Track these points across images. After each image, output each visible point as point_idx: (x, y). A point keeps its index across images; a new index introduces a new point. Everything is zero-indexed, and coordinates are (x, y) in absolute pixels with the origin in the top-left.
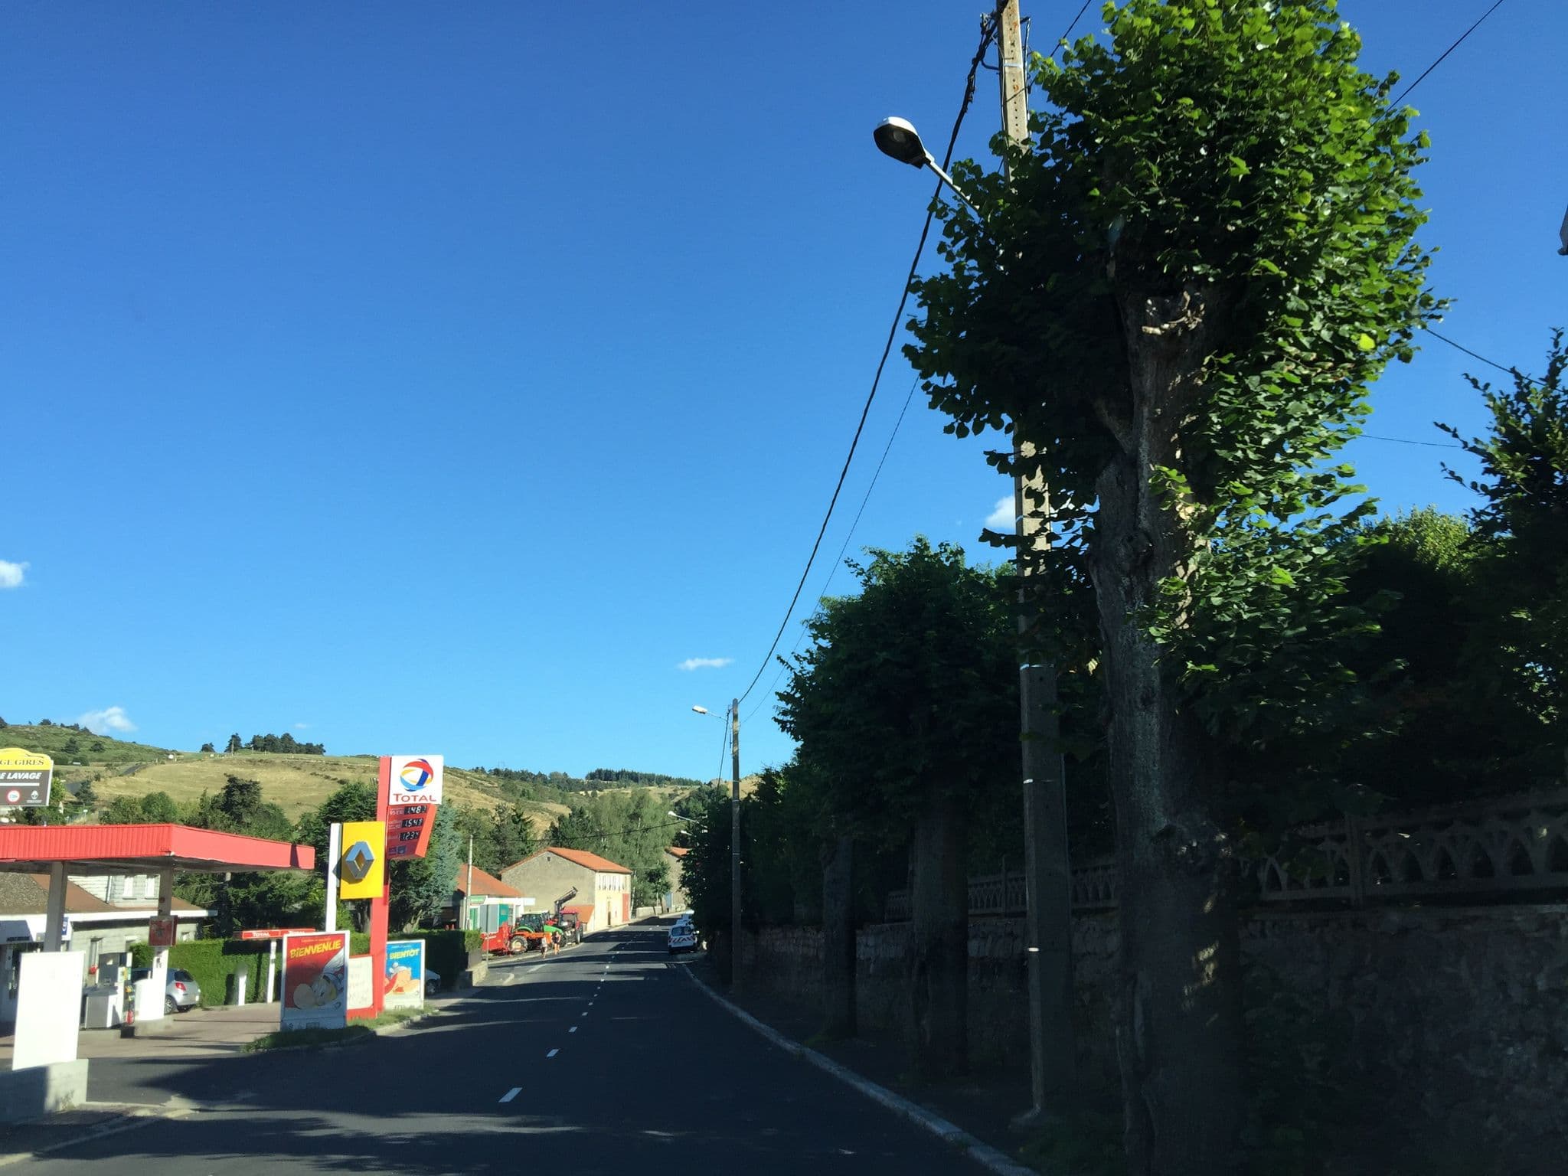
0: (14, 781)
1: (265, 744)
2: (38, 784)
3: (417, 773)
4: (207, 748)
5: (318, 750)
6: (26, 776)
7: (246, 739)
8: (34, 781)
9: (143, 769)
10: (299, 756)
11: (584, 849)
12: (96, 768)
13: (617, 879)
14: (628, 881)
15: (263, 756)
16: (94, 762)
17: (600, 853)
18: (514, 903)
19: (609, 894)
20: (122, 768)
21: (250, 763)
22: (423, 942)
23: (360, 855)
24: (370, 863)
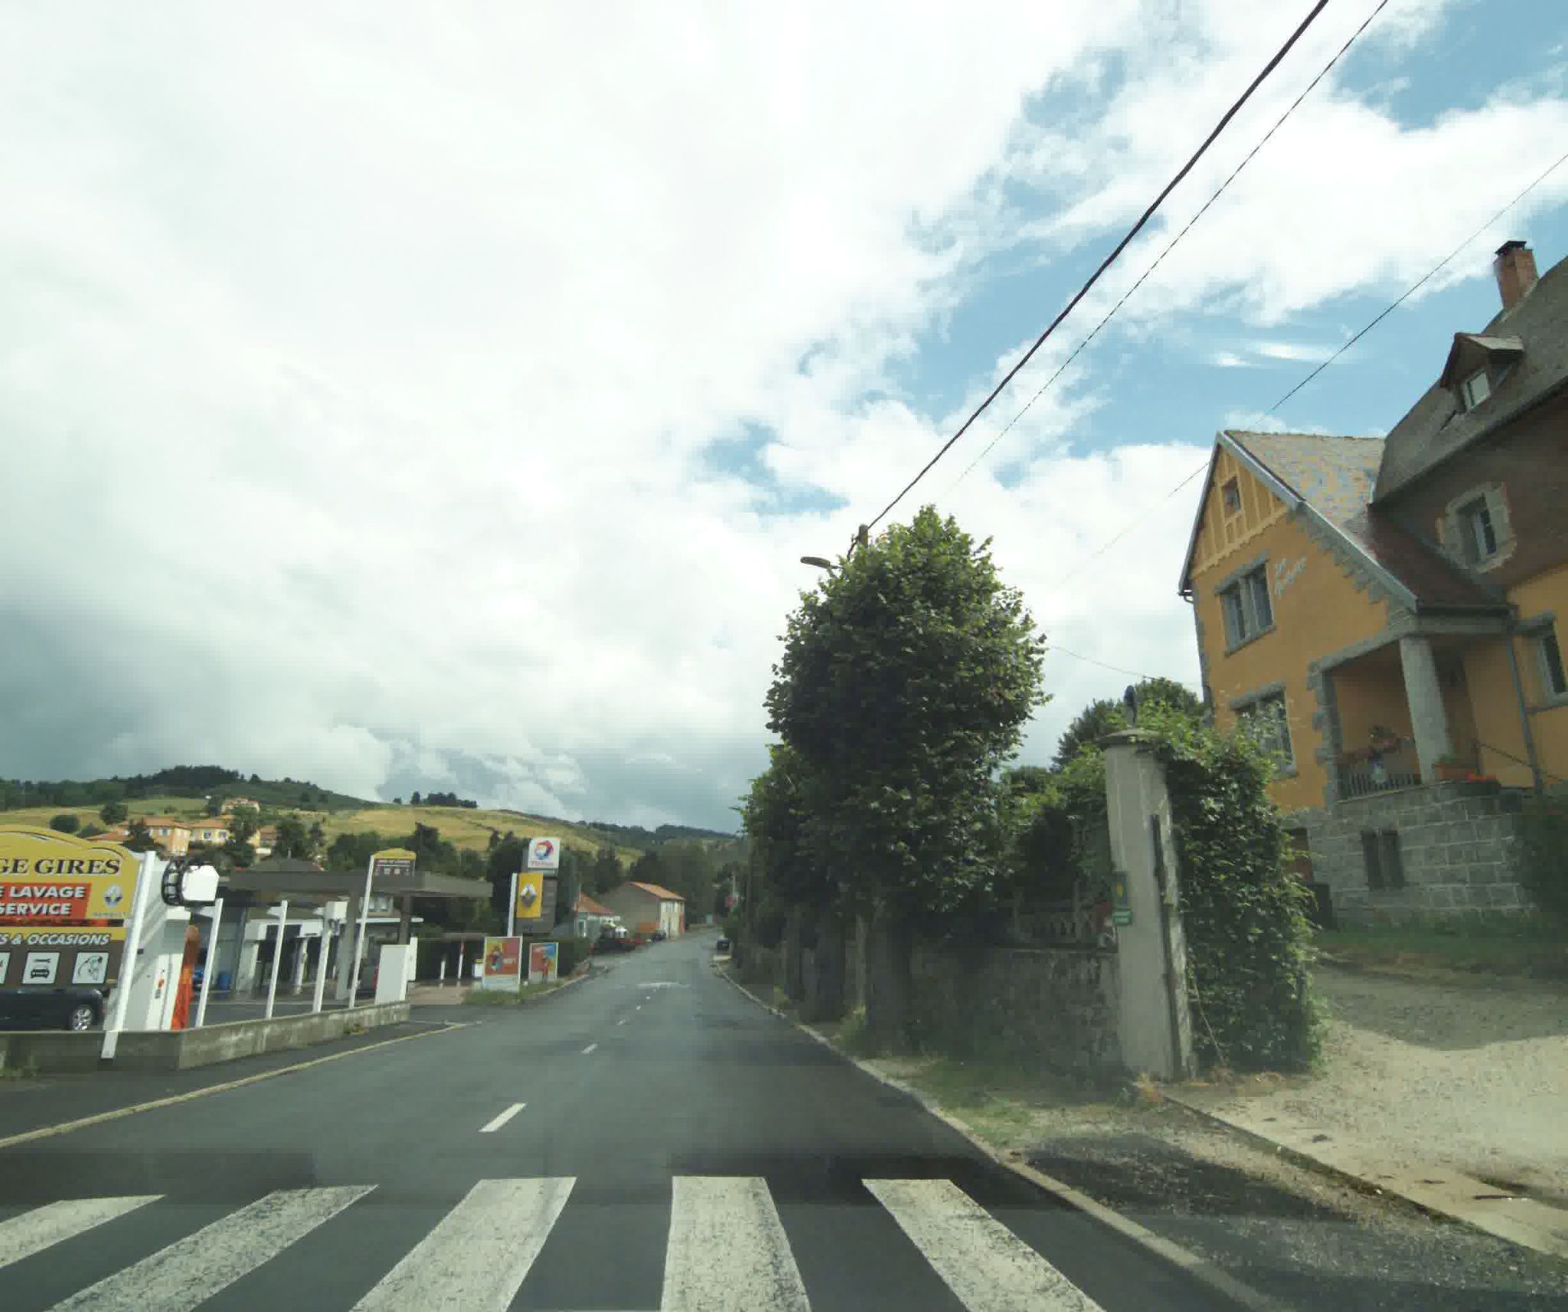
1: (437, 800)
3: (544, 850)
4: (398, 801)
5: (471, 805)
7: (424, 796)
9: (354, 815)
10: (460, 809)
11: (654, 883)
12: (322, 813)
13: (676, 905)
14: (683, 907)
15: (437, 808)
16: (322, 809)
17: (665, 886)
18: (607, 919)
19: (670, 915)
20: (340, 813)
21: (428, 812)
22: (557, 944)
23: (528, 892)
24: (533, 897)
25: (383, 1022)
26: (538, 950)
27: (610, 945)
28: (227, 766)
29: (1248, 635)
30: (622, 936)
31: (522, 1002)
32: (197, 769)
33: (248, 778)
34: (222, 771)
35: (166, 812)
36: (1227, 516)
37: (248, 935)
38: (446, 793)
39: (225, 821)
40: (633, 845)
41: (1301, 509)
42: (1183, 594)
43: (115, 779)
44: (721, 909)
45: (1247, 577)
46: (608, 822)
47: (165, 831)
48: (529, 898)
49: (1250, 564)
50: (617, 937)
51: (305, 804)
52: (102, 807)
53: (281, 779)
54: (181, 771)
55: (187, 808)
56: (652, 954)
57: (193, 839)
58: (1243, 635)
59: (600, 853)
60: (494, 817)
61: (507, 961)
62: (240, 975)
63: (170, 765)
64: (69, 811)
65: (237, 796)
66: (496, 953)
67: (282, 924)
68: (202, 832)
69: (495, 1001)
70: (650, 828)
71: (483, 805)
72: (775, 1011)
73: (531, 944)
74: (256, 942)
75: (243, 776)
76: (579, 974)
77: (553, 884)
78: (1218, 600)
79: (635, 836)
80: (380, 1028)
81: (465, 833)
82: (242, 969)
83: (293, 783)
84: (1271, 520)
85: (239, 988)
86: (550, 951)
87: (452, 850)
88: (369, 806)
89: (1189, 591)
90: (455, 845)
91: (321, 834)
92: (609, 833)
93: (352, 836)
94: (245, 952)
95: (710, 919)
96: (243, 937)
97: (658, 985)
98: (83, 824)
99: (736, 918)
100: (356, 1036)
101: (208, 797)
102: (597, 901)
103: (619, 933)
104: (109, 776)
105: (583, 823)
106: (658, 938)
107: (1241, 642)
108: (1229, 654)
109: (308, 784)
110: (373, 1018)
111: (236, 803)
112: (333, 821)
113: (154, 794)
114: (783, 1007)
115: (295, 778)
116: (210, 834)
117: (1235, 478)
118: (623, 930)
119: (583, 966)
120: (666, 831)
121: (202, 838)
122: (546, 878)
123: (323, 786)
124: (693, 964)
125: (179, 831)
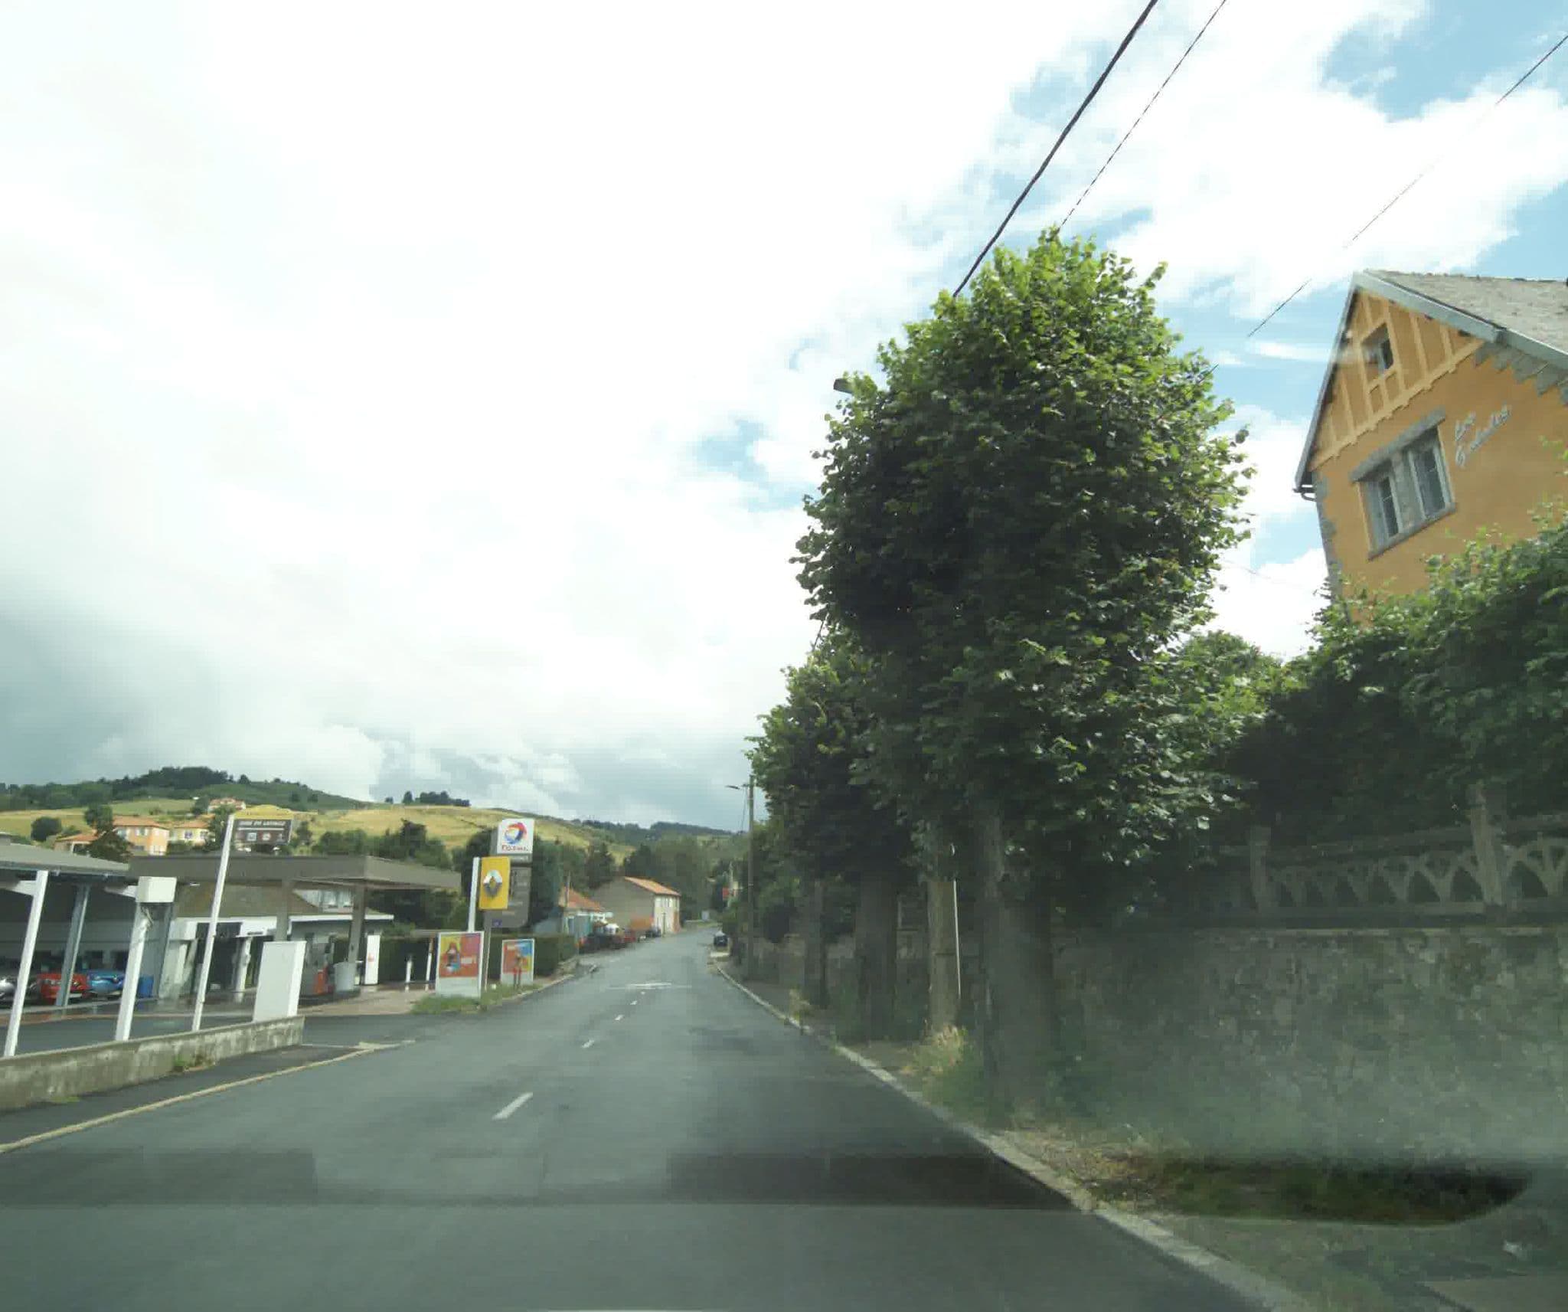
0: (267, 826)
1: (429, 799)
2: (282, 829)
3: (515, 832)
4: (389, 800)
5: (465, 804)
6: (276, 824)
7: (416, 795)
8: (280, 827)
9: (344, 814)
10: (452, 807)
11: (649, 879)
12: (311, 813)
13: (671, 900)
14: (678, 901)
15: (428, 807)
16: (311, 809)
17: (660, 881)
18: (598, 915)
19: (665, 911)
20: (330, 813)
21: (420, 811)
22: (533, 940)
23: (493, 879)
24: (499, 885)
25: (252, 1049)
26: (510, 948)
27: (601, 942)
28: (216, 767)
29: (1401, 529)
30: (614, 932)
31: (481, 1010)
32: (187, 770)
33: (236, 779)
34: (211, 771)
35: (152, 814)
36: (1370, 379)
37: (173, 934)
38: (438, 792)
39: (205, 820)
40: (628, 842)
41: (1504, 338)
42: (1301, 490)
43: (102, 781)
44: (717, 903)
45: (1404, 452)
46: (603, 820)
47: (142, 832)
48: (492, 887)
49: (1411, 430)
50: (608, 933)
51: (295, 805)
52: (86, 809)
53: (270, 780)
54: (168, 772)
55: (172, 809)
56: (646, 951)
57: (174, 839)
58: (1394, 530)
59: (592, 848)
60: (487, 816)
61: (466, 961)
62: (163, 980)
63: (158, 766)
64: (52, 814)
65: (224, 796)
66: (452, 952)
67: (214, 920)
68: (183, 832)
69: (450, 1010)
70: (645, 825)
71: (476, 804)
72: (795, 1022)
73: (504, 942)
74: (183, 942)
75: (232, 777)
76: (563, 974)
77: (527, 872)
78: (1357, 486)
79: (630, 833)
80: (246, 1058)
81: (454, 832)
82: (166, 975)
83: (283, 783)
84: (1449, 365)
85: (162, 995)
86: (523, 948)
87: (442, 848)
88: (360, 805)
89: (1310, 486)
90: (445, 843)
91: (309, 834)
92: (603, 831)
93: (338, 835)
94: (170, 954)
95: (706, 915)
96: (167, 936)
97: (648, 985)
98: (65, 825)
99: (733, 912)
100: (197, 1073)
101: (196, 798)
102: (589, 897)
103: (611, 930)
104: (95, 779)
105: (577, 821)
106: (652, 934)
107: (1390, 540)
108: (1373, 557)
109: (298, 784)
110: (233, 1044)
111: (222, 803)
112: (322, 820)
113: (141, 795)
114: (804, 1015)
115: (285, 779)
116: (191, 834)
117: (1384, 325)
118: (614, 926)
119: (569, 965)
120: (661, 828)
121: (183, 838)
122: (514, 865)
123: (313, 786)
124: (689, 961)
125: (156, 831)
